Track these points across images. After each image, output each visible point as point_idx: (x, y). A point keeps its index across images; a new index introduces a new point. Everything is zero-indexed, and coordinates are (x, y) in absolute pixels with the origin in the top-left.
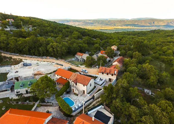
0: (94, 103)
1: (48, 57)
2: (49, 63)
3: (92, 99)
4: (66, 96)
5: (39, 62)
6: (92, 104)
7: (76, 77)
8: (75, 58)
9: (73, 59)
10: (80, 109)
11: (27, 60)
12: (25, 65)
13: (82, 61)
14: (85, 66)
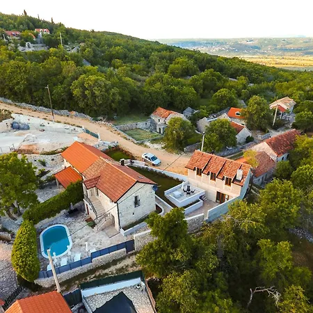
0: (128, 262)
1: (74, 113)
2: (68, 126)
3: (124, 249)
4: (62, 221)
5: (45, 123)
6: (119, 266)
7: (101, 172)
8: (149, 123)
9: (141, 124)
10: (69, 271)
11: (23, 115)
12: (16, 127)
13: (162, 132)
14: (163, 146)
